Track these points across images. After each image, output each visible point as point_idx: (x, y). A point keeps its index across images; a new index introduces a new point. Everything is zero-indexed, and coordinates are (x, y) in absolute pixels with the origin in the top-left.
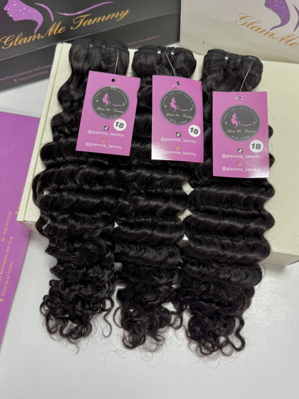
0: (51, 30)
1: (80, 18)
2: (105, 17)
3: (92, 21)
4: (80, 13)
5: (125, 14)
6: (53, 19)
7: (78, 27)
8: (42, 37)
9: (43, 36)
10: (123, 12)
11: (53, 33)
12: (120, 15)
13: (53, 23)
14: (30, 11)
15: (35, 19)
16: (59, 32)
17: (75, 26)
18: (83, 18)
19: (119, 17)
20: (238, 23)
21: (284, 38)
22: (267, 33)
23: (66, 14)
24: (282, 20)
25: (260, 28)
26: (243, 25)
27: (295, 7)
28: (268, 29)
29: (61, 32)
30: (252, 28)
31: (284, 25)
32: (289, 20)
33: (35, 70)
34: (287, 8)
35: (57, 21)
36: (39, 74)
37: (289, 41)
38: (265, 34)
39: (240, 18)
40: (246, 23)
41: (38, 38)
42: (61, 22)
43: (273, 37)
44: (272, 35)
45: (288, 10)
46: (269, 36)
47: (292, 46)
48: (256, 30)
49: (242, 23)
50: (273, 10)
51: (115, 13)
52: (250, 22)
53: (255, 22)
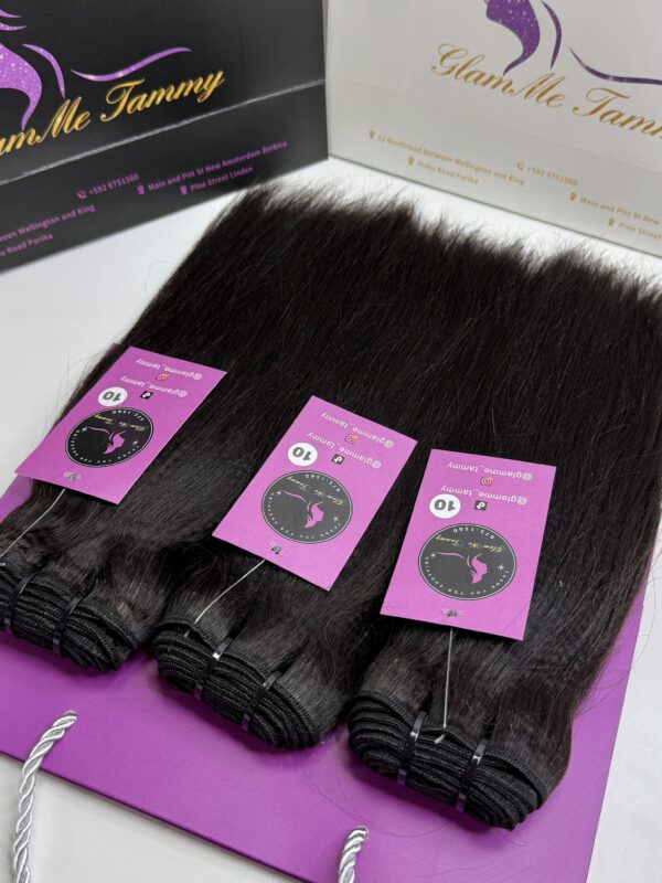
0: (59, 120)
1: (121, 90)
2: (173, 88)
3: (147, 99)
4: (120, 74)
5: (214, 85)
6: (62, 89)
7: (116, 114)
8: (38, 137)
9: (41, 135)
10: (211, 77)
11: (62, 130)
12: (205, 87)
13: (62, 101)
14: (13, 65)
15: (23, 89)
16: (76, 126)
17: (110, 110)
18: (127, 88)
19: (202, 91)
20: (436, 71)
21: (533, 89)
22: (498, 83)
23: (91, 77)
24: (524, 44)
25: (482, 75)
26: (449, 72)
27: (546, 6)
28: (499, 73)
29: (80, 125)
30: (466, 77)
31: (529, 55)
32: (537, 40)
33: (22, 231)
34: (531, 14)
35: (71, 96)
36: (30, 242)
37: (543, 94)
38: (494, 87)
39: (440, 57)
40: (454, 68)
41: (29, 142)
42: (80, 98)
43: (512, 91)
44: (508, 85)
45: (534, 16)
46: (503, 90)
47: (552, 103)
48: (476, 80)
49: (445, 70)
50: (504, 23)
51: (195, 79)
52: (462, 63)
53: (470, 62)
